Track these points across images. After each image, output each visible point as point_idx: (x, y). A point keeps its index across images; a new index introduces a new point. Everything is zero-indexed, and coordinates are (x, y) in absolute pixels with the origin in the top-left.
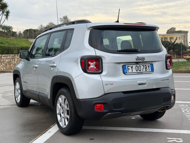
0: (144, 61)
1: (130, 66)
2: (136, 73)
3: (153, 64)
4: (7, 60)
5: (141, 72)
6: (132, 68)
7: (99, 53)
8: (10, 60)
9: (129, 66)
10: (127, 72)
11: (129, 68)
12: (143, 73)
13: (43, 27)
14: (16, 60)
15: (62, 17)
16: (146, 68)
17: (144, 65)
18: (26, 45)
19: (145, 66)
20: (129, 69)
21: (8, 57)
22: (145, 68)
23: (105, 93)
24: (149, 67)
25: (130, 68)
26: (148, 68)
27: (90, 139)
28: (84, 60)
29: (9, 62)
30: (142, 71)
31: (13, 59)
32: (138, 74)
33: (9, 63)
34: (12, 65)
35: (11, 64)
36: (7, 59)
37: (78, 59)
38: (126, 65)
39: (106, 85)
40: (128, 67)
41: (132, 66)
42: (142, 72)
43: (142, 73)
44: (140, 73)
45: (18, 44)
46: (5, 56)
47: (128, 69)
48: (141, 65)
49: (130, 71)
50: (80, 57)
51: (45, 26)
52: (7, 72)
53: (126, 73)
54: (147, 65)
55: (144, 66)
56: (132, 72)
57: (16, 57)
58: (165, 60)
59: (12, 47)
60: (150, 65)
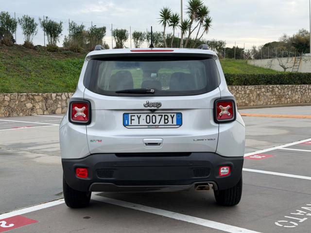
0: (160, 108)
1: (136, 115)
2: (147, 127)
3: (181, 113)
5: (156, 125)
6: (139, 118)
9: (134, 115)
10: (130, 124)
11: (133, 118)
12: (160, 127)
16: (167, 119)
17: (163, 114)
19: (165, 116)
20: (134, 120)
22: (165, 119)
23: (91, 153)
24: (172, 118)
25: (136, 118)
26: (170, 119)
27: (84, 218)
30: (157, 123)
32: (149, 127)
38: (128, 114)
39: (91, 141)
40: (131, 116)
41: (139, 115)
42: (159, 125)
43: (157, 127)
44: (153, 127)
47: (131, 120)
48: (157, 115)
49: (135, 122)
51: (291, 36)
53: (128, 125)
54: (169, 115)
55: (162, 116)
56: (138, 124)
58: (213, 108)
60: (175, 114)
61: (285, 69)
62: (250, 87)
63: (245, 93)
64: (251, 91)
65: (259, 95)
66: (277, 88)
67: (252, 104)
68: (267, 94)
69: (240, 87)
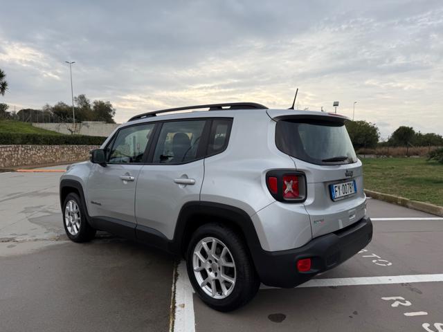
1: (337, 185)
2: (343, 198)
3: (355, 181)
4: (6, 153)
6: (339, 189)
7: (300, 165)
8: (10, 153)
13: (50, 107)
14: (20, 152)
15: (77, 97)
18: (31, 131)
21: (8, 149)
23: (313, 238)
24: (352, 186)
25: (337, 189)
28: (275, 178)
29: (8, 156)
31: (15, 151)
33: (10, 157)
34: (13, 160)
35: (11, 159)
36: (7, 151)
37: (260, 176)
38: (333, 185)
39: (315, 222)
40: (335, 187)
41: (339, 185)
45: (18, 130)
46: (4, 147)
47: (336, 191)
48: (347, 184)
50: (264, 172)
51: (53, 106)
52: (8, 171)
53: (334, 198)
54: (351, 183)
56: (339, 196)
57: (20, 148)
59: (13, 134)
61: (72, 132)
62: (56, 147)
63: (52, 152)
64: (57, 149)
65: (63, 153)
66: (76, 147)
67: (58, 161)
68: (69, 152)
69: (48, 146)
